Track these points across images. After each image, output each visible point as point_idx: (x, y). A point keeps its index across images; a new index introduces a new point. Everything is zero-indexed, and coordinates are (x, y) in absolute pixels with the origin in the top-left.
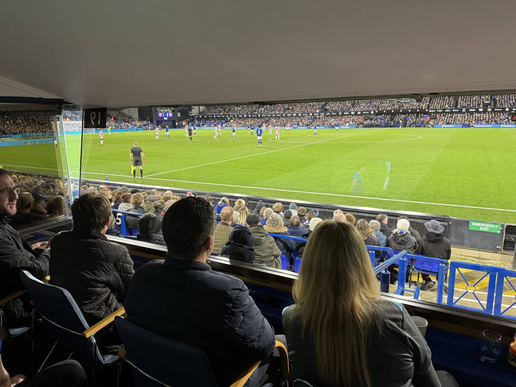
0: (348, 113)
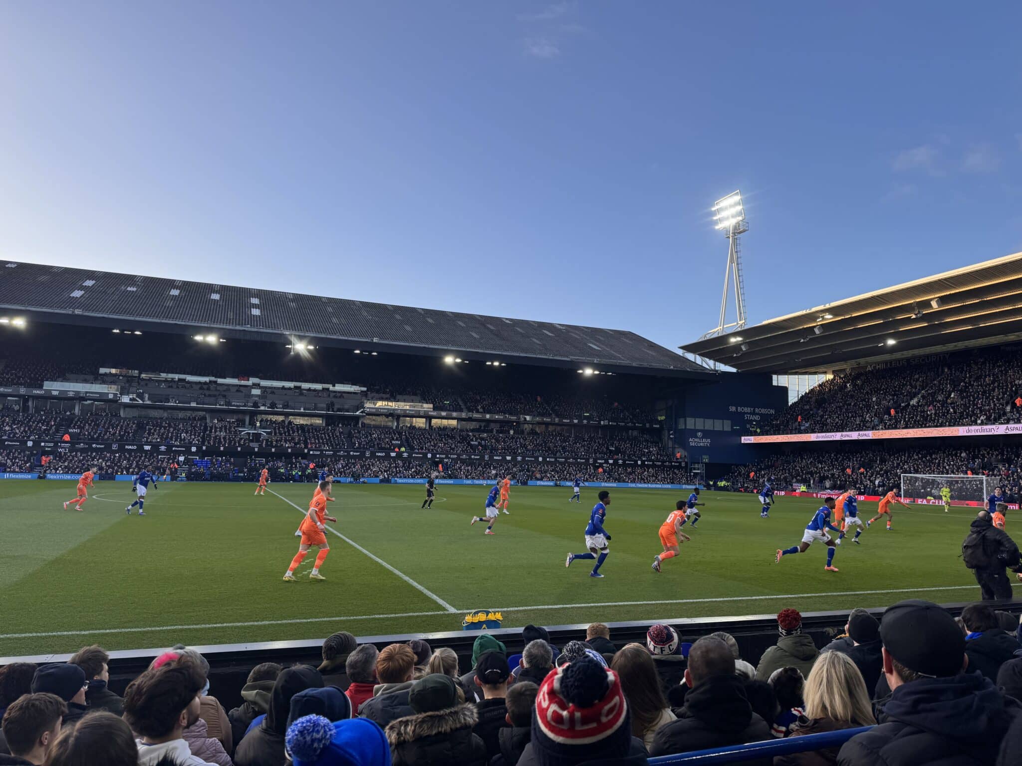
0: (135, 447)
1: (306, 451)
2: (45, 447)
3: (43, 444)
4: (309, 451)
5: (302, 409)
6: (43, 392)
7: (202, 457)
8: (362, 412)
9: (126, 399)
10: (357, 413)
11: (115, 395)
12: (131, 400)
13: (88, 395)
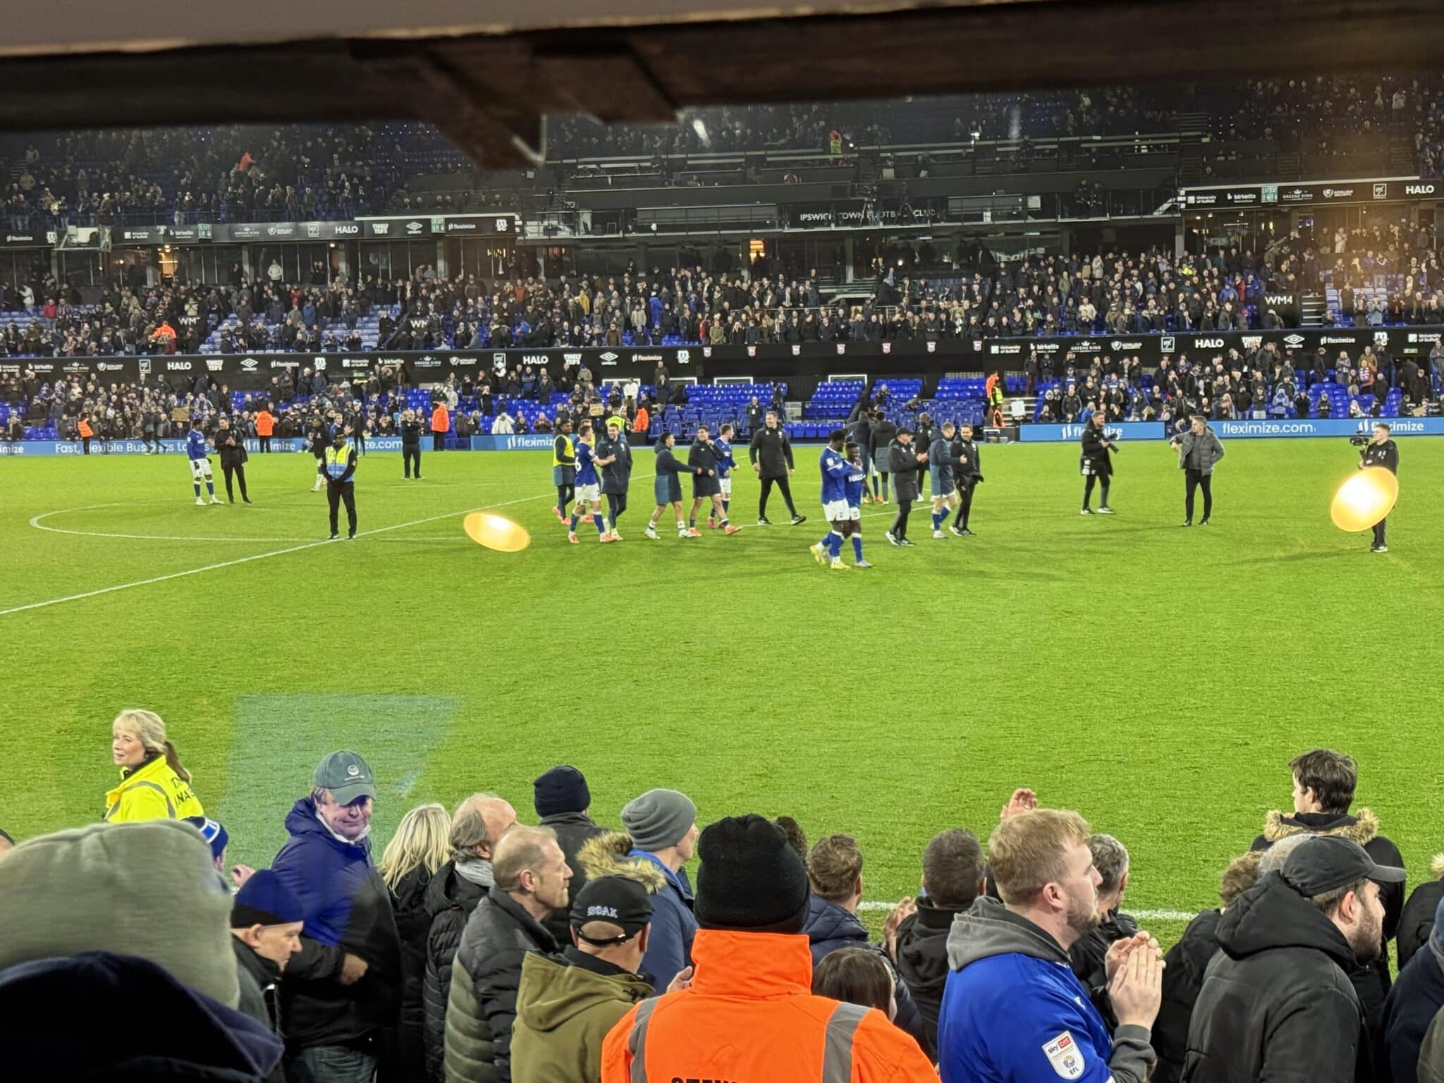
1: (977, 345)
2: (351, 369)
3: (346, 363)
4: (987, 346)
5: (987, 218)
6: (354, 230)
7: (706, 378)
8: (1173, 209)
9: (534, 231)
10: (1156, 214)
11: (510, 221)
12: (548, 231)
13: (451, 227)
